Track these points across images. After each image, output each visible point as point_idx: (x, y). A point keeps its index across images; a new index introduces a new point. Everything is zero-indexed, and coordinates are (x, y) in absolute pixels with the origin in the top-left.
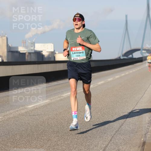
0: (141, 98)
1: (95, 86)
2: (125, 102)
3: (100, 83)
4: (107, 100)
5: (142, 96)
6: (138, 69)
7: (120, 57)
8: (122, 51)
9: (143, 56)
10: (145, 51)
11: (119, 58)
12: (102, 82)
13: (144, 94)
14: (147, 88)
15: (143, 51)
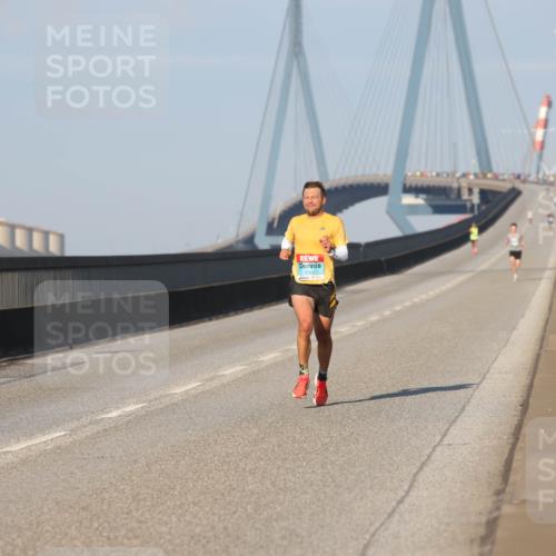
0: (390, 515)
1: (81, 435)
2: (283, 538)
3: (114, 414)
4: (164, 529)
5: (400, 502)
6: (374, 318)
7: (250, 239)
8: (267, 199)
9: (409, 232)
10: (420, 201)
11: (241, 247)
12: (131, 408)
13: (411, 487)
14: (434, 450)
15: (409, 200)
